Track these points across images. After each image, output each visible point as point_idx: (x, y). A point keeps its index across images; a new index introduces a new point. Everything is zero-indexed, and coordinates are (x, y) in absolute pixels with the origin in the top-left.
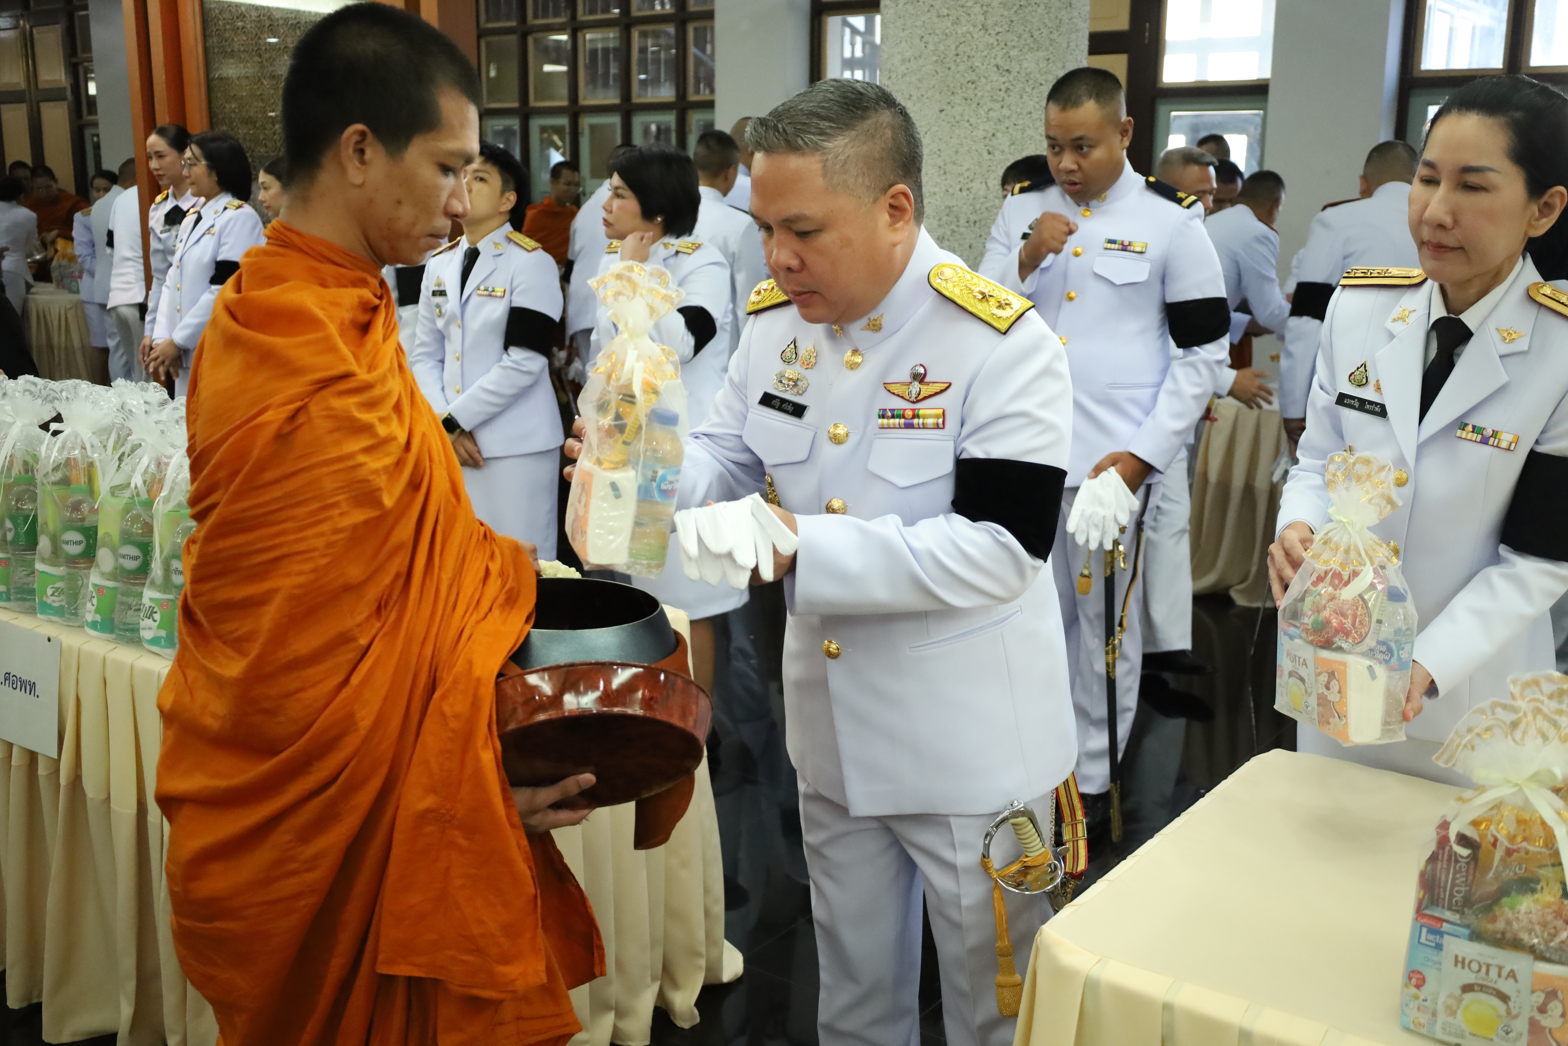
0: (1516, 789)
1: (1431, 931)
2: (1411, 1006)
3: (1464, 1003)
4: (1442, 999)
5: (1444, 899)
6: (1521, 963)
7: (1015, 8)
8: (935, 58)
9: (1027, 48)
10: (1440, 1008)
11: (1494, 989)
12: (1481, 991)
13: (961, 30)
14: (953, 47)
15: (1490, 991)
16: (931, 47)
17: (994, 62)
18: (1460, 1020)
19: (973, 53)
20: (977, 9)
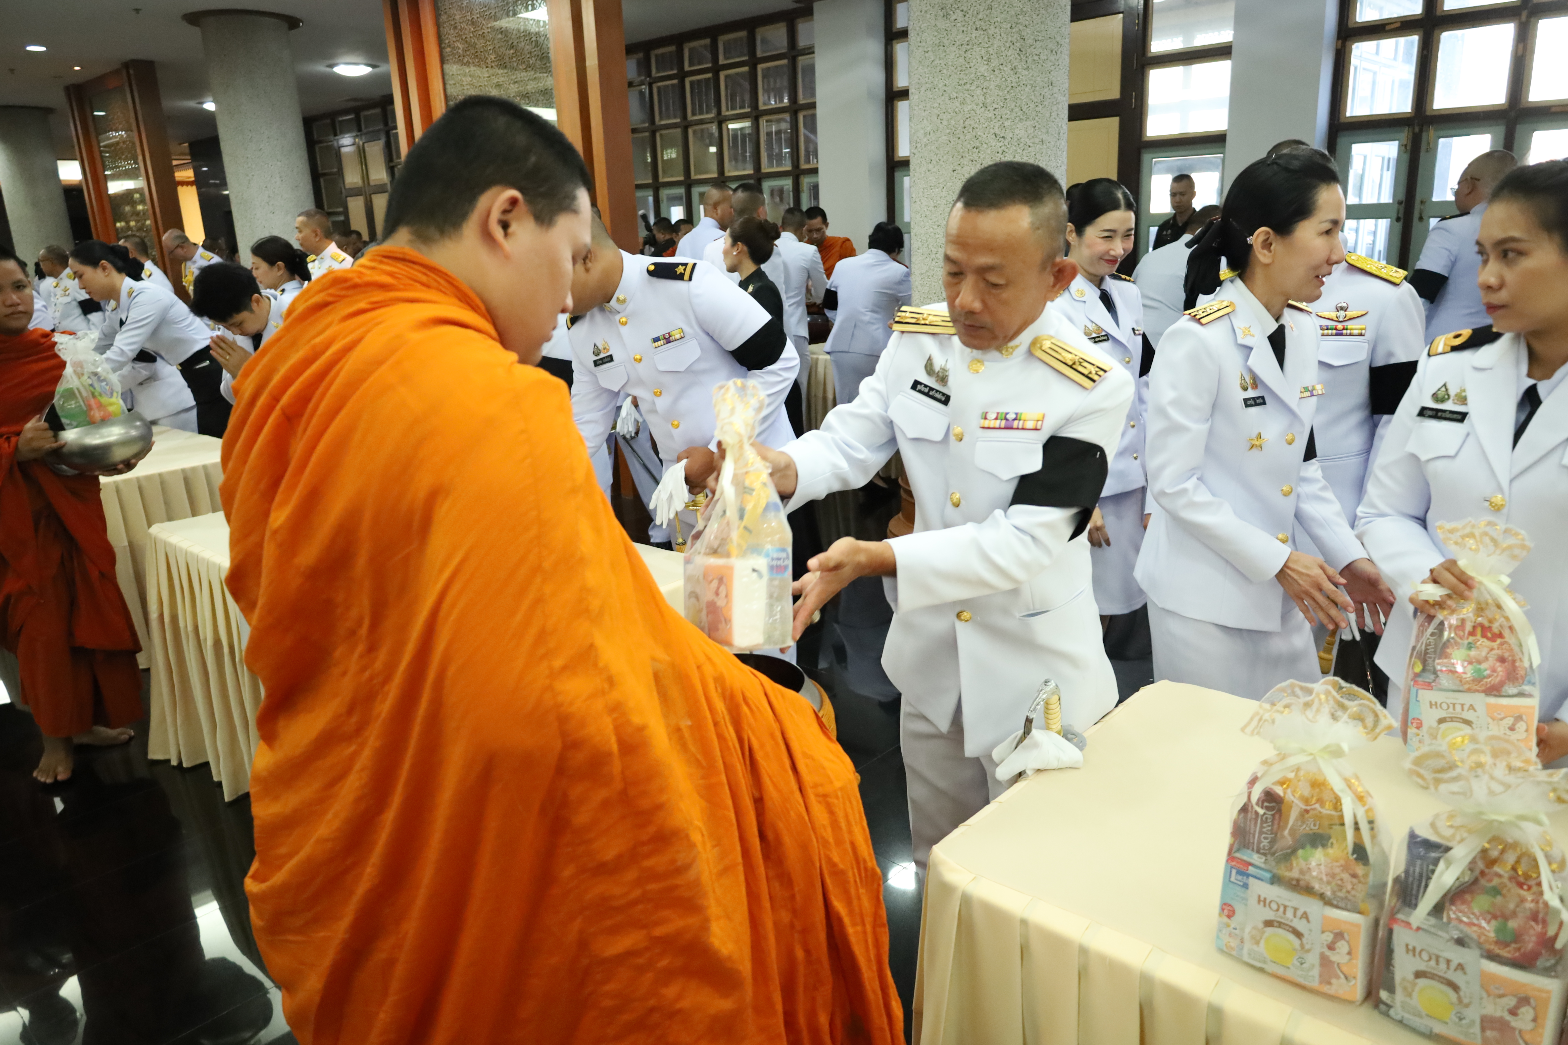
0: (1311, 757)
1: (1239, 873)
2: (1224, 932)
3: (1266, 935)
4: (1248, 930)
5: (1253, 843)
6: (1313, 907)
7: (1008, 89)
8: (948, 131)
9: (1018, 119)
10: (1247, 937)
11: (1291, 927)
12: (1279, 927)
13: (967, 108)
14: (962, 122)
15: (1287, 928)
16: (945, 123)
17: (992, 131)
18: (1262, 948)
19: (976, 125)
20: (979, 91)
